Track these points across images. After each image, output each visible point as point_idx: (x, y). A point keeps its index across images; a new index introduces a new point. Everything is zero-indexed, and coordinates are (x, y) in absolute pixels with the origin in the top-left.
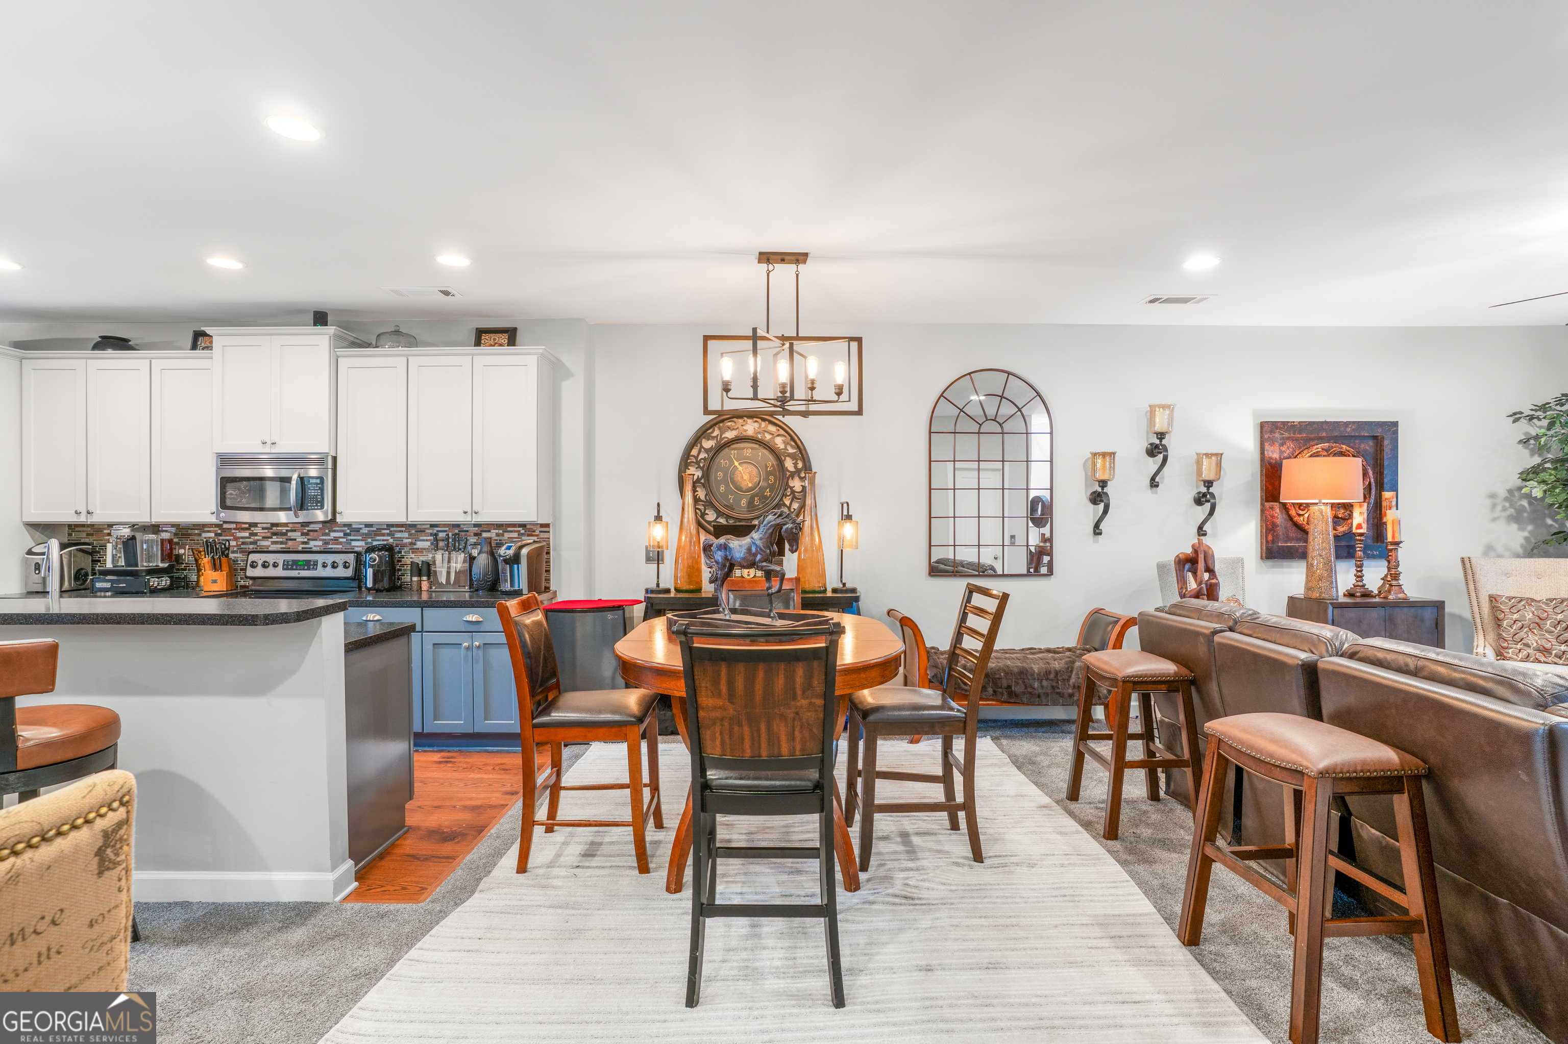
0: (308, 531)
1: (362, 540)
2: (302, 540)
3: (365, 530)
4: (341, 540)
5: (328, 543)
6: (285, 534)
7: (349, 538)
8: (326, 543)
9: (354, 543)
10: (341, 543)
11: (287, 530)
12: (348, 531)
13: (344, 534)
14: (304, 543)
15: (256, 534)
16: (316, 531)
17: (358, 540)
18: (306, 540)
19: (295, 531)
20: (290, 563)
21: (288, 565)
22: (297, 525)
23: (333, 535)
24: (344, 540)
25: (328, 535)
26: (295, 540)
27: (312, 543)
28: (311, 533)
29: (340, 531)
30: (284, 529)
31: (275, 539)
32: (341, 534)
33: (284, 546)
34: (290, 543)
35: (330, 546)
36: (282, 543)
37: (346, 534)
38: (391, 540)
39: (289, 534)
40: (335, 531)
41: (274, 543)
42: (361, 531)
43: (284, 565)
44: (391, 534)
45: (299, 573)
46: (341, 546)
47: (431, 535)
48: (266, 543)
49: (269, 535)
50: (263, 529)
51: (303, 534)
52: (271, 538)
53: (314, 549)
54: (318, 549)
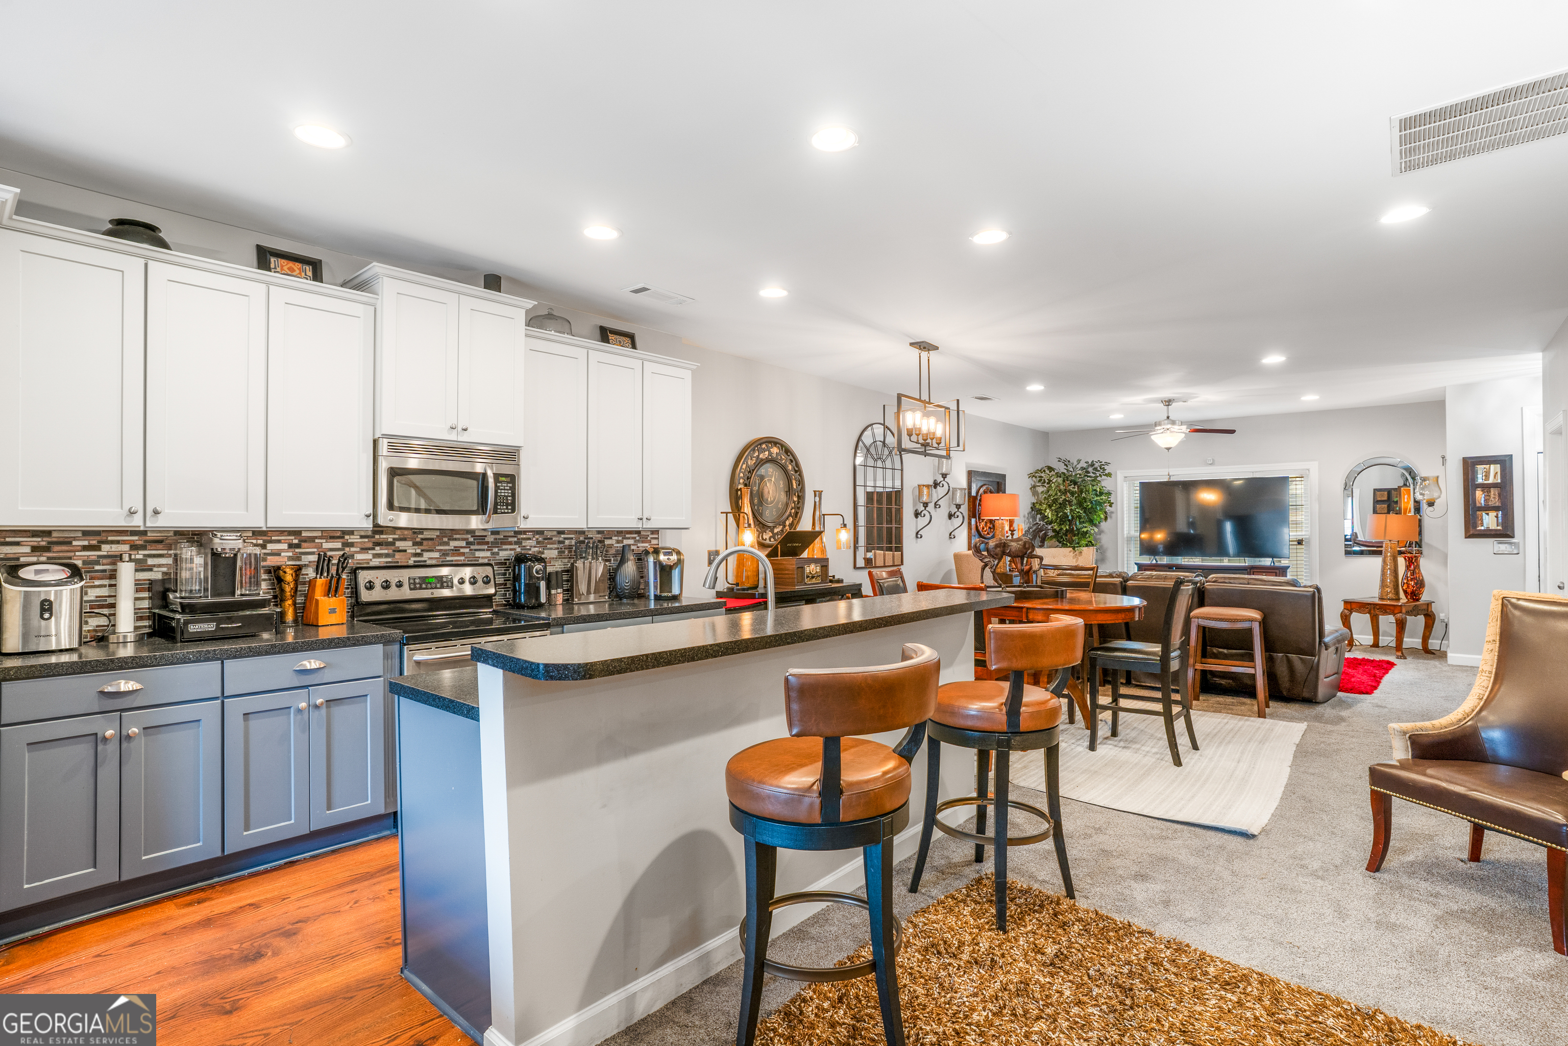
0: (422, 539)
1: (488, 550)
2: (413, 551)
3: (490, 538)
4: (462, 550)
5: (447, 555)
6: (393, 544)
7: (472, 547)
8: (445, 554)
9: (478, 554)
10: (463, 554)
11: (394, 539)
12: (471, 539)
13: (467, 543)
14: (416, 555)
15: (351, 545)
16: (432, 539)
17: (483, 550)
18: (419, 551)
19: (404, 539)
20: (417, 581)
21: (415, 584)
22: (406, 532)
23: (453, 544)
24: (467, 550)
25: (447, 544)
26: (405, 551)
27: (426, 555)
28: (425, 543)
29: (463, 539)
30: (390, 538)
31: (378, 550)
32: (464, 544)
33: (390, 560)
34: (398, 556)
35: (448, 559)
36: (387, 555)
37: (469, 544)
38: (519, 550)
39: (398, 544)
40: (456, 539)
41: (376, 556)
42: (487, 539)
43: (410, 584)
44: (518, 543)
45: (432, 594)
46: (462, 558)
47: (560, 542)
48: (367, 556)
49: (370, 545)
50: (362, 537)
51: (415, 544)
52: (373, 549)
53: (429, 562)
54: (434, 562)
